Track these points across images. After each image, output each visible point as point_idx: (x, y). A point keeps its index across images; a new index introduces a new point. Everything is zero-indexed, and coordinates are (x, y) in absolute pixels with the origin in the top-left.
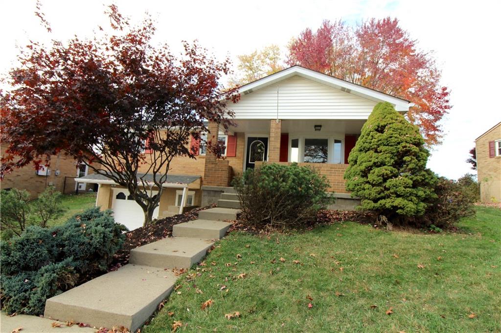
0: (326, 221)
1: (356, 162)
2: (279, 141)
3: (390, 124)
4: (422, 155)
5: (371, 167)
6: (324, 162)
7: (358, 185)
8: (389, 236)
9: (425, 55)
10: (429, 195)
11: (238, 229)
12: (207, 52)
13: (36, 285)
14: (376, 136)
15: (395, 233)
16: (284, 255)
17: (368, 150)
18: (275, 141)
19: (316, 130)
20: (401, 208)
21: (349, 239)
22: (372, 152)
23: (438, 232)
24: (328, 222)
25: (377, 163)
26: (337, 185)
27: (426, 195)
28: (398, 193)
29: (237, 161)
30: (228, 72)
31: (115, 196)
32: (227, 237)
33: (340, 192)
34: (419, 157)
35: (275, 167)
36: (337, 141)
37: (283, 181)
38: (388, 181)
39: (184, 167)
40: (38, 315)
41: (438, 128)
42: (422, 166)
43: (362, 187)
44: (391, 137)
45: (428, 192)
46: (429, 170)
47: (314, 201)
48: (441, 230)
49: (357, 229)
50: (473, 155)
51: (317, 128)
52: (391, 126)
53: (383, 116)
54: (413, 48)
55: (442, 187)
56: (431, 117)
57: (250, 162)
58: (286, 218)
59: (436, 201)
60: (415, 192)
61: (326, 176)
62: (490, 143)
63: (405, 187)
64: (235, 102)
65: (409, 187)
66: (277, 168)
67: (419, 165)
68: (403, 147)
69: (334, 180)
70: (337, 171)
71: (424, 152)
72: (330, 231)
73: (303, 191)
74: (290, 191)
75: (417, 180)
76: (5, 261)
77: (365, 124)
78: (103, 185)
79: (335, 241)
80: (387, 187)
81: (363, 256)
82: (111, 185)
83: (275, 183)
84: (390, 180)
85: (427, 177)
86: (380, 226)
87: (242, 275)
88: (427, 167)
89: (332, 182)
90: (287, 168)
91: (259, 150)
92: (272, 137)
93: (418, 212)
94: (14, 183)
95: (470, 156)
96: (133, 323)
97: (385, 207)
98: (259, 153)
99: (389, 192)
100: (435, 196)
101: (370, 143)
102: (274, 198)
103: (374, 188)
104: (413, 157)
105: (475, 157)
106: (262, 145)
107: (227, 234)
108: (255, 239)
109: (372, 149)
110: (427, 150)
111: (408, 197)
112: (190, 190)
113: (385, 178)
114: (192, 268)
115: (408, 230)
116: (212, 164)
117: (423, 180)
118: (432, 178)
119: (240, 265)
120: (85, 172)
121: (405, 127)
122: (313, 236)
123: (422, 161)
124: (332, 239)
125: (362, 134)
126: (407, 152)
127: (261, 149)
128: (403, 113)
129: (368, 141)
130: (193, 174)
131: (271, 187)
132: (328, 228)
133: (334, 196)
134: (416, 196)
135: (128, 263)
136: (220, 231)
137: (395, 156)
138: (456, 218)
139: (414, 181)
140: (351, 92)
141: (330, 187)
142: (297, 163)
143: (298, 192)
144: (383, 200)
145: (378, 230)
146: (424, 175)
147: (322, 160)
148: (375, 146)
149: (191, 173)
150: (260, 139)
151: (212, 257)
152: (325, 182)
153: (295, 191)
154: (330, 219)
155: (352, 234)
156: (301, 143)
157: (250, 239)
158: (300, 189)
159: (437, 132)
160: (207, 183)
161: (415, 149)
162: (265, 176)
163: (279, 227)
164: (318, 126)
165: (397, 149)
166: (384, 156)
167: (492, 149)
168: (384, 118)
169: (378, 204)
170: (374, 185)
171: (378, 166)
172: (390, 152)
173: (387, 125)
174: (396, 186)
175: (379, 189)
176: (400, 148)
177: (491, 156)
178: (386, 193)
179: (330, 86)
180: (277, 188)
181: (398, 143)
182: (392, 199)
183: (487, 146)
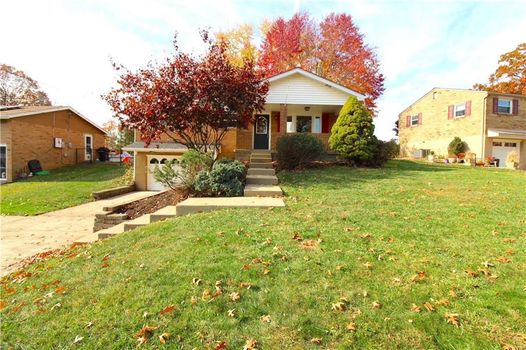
1: (337, 132)
4: (372, 128)
5: (346, 135)
7: (339, 145)
14: (349, 117)
15: (358, 169)
17: (345, 125)
18: (284, 119)
19: (305, 110)
20: (361, 156)
22: (347, 126)
23: (378, 168)
25: (350, 132)
27: (373, 149)
28: (361, 148)
31: (149, 162)
34: (370, 129)
36: (317, 118)
38: (355, 142)
41: (375, 105)
42: (372, 134)
43: (341, 146)
44: (357, 118)
45: (374, 147)
50: (396, 125)
52: (357, 111)
55: (381, 145)
56: (371, 97)
57: (257, 133)
59: (377, 152)
60: (368, 147)
62: (407, 117)
63: (364, 145)
65: (366, 145)
67: (370, 133)
71: (373, 126)
77: (342, 109)
78: (139, 153)
80: (355, 145)
84: (357, 141)
85: (374, 139)
92: (282, 116)
93: (369, 157)
94: (37, 155)
95: (394, 126)
97: (354, 156)
98: (263, 126)
99: (356, 148)
100: (377, 149)
104: (368, 129)
105: (398, 127)
106: (265, 120)
111: (365, 150)
113: (354, 140)
115: (364, 168)
116: (242, 134)
117: (372, 141)
120: (90, 143)
123: (372, 131)
125: (340, 115)
126: (365, 127)
127: (265, 123)
129: (345, 120)
134: (369, 149)
137: (359, 129)
139: (368, 142)
140: (332, 88)
144: (353, 152)
145: (349, 168)
148: (349, 123)
150: (263, 115)
156: (294, 119)
159: (374, 108)
160: (239, 147)
161: (368, 124)
164: (307, 108)
165: (360, 125)
166: (353, 128)
167: (408, 121)
168: (353, 107)
169: (350, 154)
170: (347, 145)
171: (350, 134)
172: (357, 126)
173: (355, 111)
174: (360, 144)
175: (351, 146)
176: (362, 125)
177: (408, 126)
178: (354, 148)
179: (319, 82)
180: (304, 147)
181: (361, 122)
182: (357, 151)
183: (406, 119)
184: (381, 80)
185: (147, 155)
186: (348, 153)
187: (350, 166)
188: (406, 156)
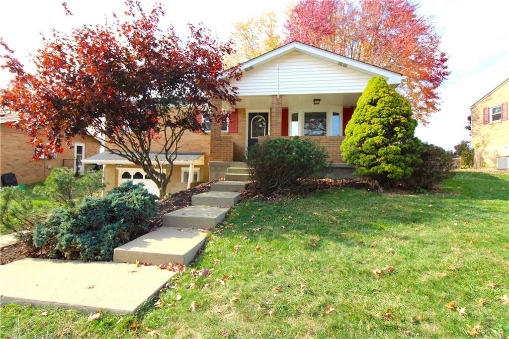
0: (325, 188)
1: (352, 133)
2: (281, 116)
3: (382, 97)
4: (410, 125)
5: (365, 137)
6: (323, 134)
7: (354, 155)
8: (379, 197)
9: (425, 21)
10: (415, 160)
11: (248, 198)
12: (210, 33)
13: (102, 240)
14: (369, 109)
15: (385, 194)
16: (291, 214)
17: (363, 122)
18: (276, 116)
19: (315, 103)
20: (390, 173)
21: (345, 200)
22: (365, 124)
23: (423, 193)
24: (327, 188)
25: (370, 134)
26: (336, 156)
27: (412, 161)
28: (388, 160)
29: (240, 137)
30: (231, 52)
31: (120, 176)
32: (240, 204)
33: (338, 162)
34: (407, 127)
35: (280, 141)
36: (335, 114)
37: (288, 153)
38: (380, 150)
39: (187, 145)
40: (108, 261)
41: (436, 96)
42: (410, 135)
43: (357, 156)
44: (383, 110)
45: (414, 158)
46: (417, 138)
47: (315, 170)
48: (425, 191)
49: (353, 193)
50: (469, 121)
51: (316, 102)
52: (383, 99)
53: (377, 90)
54: (414, 13)
55: (431, 153)
57: (251, 138)
58: (290, 186)
59: (421, 166)
60: (403, 158)
61: (325, 148)
62: (485, 109)
63: (394, 155)
64: (237, 80)
65: (398, 154)
66: (281, 142)
67: (407, 134)
68: (394, 119)
69: (333, 151)
70: (335, 142)
71: (411, 122)
72: (329, 195)
73: (305, 161)
74: (294, 161)
75: (405, 147)
76: (75, 224)
77: (360, 98)
78: (108, 165)
79: (333, 203)
80: (379, 155)
81: (356, 212)
82: (117, 164)
83: (281, 155)
84: (382, 148)
85: (414, 144)
86: (373, 189)
87: (258, 229)
88: (415, 135)
89: (330, 153)
90: (291, 142)
91: (260, 126)
92: (274, 112)
93: (405, 175)
96: (184, 260)
97: (377, 173)
98: (261, 128)
99: (380, 159)
100: (421, 161)
101: (365, 115)
102: (281, 168)
103: (368, 156)
104: (402, 127)
106: (263, 120)
107: (239, 201)
108: (265, 204)
109: (366, 121)
110: (415, 120)
111: (397, 162)
112: (196, 166)
113: (377, 147)
114: (216, 227)
115: (397, 193)
116: (218, 140)
117: (410, 148)
118: (419, 145)
119: (256, 223)
120: (81, 153)
121: (396, 100)
122: (314, 200)
123: (410, 130)
124: (331, 201)
125: (358, 107)
126: (397, 123)
127: (262, 124)
128: (396, 86)
129: (363, 114)
130: (197, 151)
131: (278, 159)
132: (328, 194)
133: (332, 166)
134: (405, 162)
135: (162, 225)
136: (234, 198)
137: (386, 127)
138: (439, 180)
139: (402, 149)
140: (348, 67)
141: (329, 158)
142: (298, 137)
143: (301, 162)
144: (376, 167)
145: (371, 193)
146: (411, 144)
147: (321, 132)
148: (369, 118)
149: (195, 150)
150: (260, 114)
151: (231, 219)
152: (325, 153)
153: (298, 161)
154: (329, 186)
155: (348, 197)
156: (301, 117)
157: (261, 204)
158: (302, 160)
159: (435, 100)
160: (214, 158)
161: (403, 120)
162: (272, 149)
163: (285, 194)
164: (317, 100)
165: (388, 120)
166: (377, 127)
167: (486, 115)
168: (377, 92)
169: (371, 170)
170: (367, 154)
171: (371, 137)
172: (382, 123)
173: (379, 98)
174: (387, 154)
175: (372, 157)
176: (391, 120)
177: (486, 122)
178: (378, 160)
179: (328, 61)
180: (283, 160)
181: (389, 115)
182: (383, 165)
183: (482, 113)
184: (443, 61)
185: (117, 168)
186: (369, 167)
187: (372, 190)
188: (484, 166)
